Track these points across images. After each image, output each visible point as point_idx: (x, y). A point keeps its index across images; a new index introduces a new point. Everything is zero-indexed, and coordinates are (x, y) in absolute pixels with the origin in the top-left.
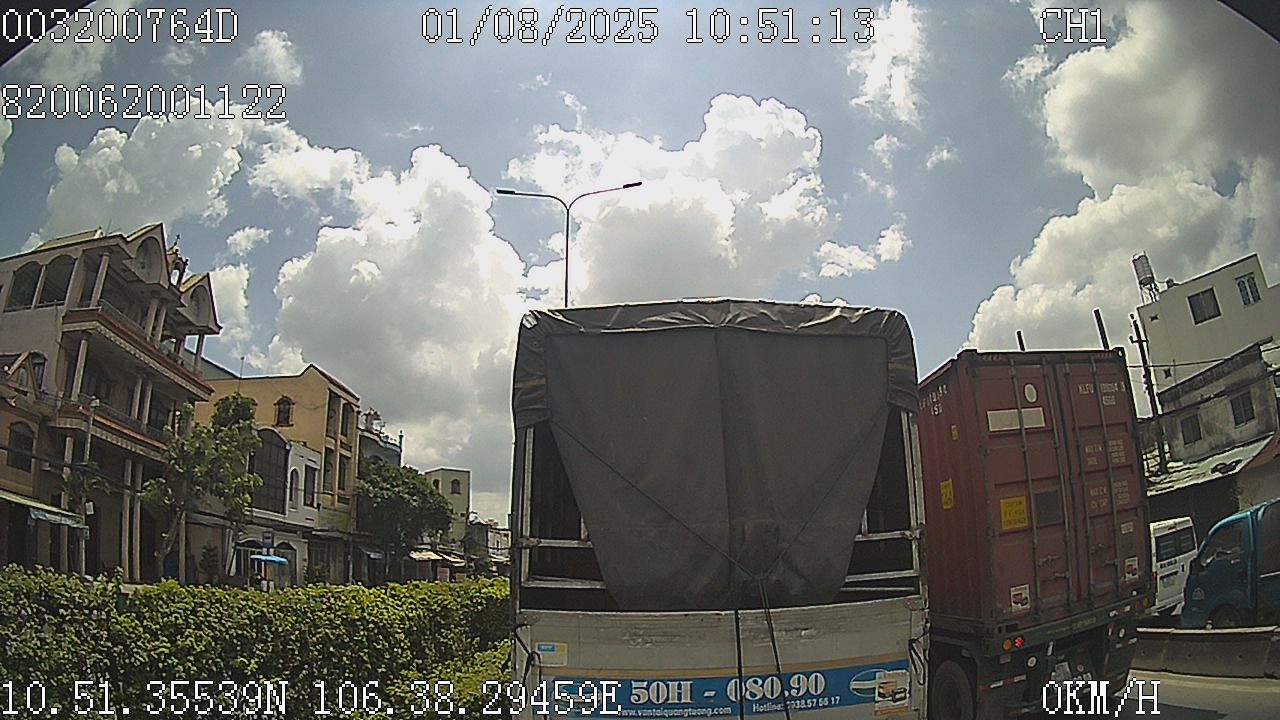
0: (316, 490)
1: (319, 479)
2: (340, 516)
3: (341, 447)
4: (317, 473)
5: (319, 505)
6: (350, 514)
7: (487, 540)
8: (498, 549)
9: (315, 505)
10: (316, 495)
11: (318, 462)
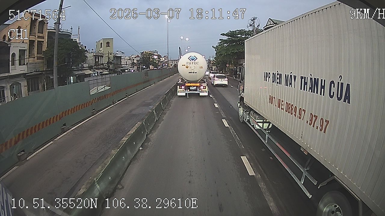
0: (26, 58)
1: (27, 53)
2: (39, 65)
3: (38, 38)
4: (26, 51)
5: (27, 63)
6: (44, 63)
7: (121, 62)
8: (126, 65)
9: (26, 64)
10: (26, 59)
11: (26, 47)
